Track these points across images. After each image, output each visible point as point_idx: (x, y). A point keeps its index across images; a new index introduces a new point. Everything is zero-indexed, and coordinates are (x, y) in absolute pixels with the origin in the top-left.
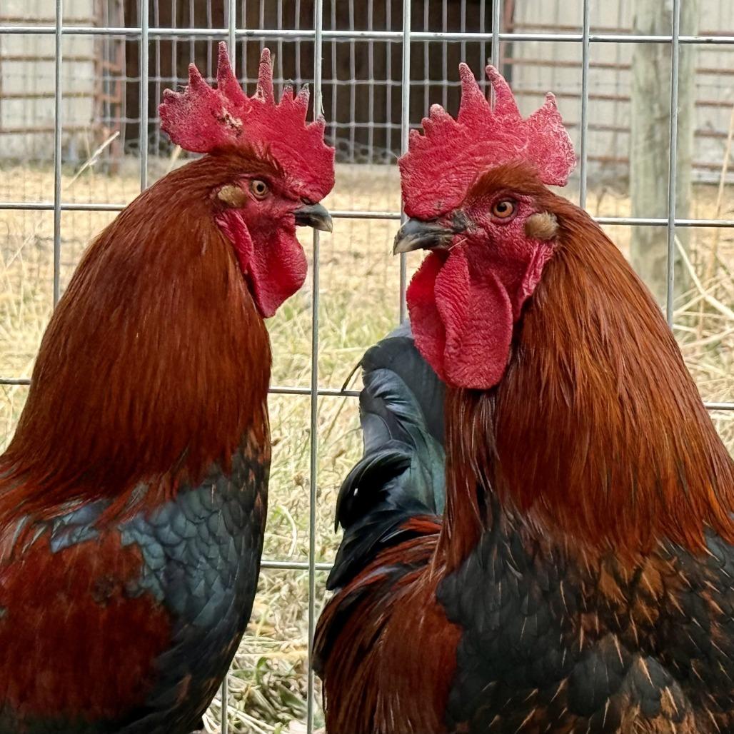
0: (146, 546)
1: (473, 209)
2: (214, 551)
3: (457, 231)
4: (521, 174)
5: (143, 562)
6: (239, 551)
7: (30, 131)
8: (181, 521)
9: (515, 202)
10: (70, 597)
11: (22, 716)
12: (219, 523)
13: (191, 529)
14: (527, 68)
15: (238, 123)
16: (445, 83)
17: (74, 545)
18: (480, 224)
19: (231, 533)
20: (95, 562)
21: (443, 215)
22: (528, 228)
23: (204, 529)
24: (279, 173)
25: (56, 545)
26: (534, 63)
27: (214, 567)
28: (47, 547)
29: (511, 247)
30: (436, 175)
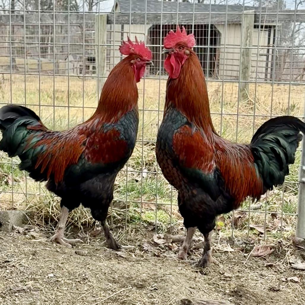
0: (120, 130)
1: (175, 48)
3: (172, 51)
4: (185, 43)
9: (183, 48)
10: (109, 141)
15: (133, 49)
17: (108, 131)
18: (177, 50)
20: (112, 134)
21: (171, 48)
22: (184, 52)
23: (129, 122)
24: (142, 57)
25: (105, 131)
28: (103, 132)
29: (181, 55)
30: (170, 42)
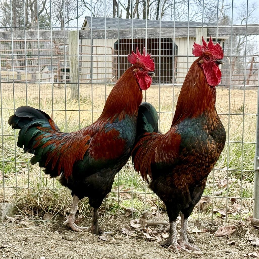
0: (119, 130)
2: (129, 128)
5: (119, 133)
6: (133, 128)
7: (102, 79)
8: (124, 123)
11: (104, 159)
12: (130, 124)
13: (125, 124)
14: (179, 69)
15: (139, 59)
16: (166, 70)
17: (109, 131)
19: (132, 125)
20: (112, 134)
23: (127, 124)
26: (180, 68)
27: (129, 130)
28: (105, 132)
